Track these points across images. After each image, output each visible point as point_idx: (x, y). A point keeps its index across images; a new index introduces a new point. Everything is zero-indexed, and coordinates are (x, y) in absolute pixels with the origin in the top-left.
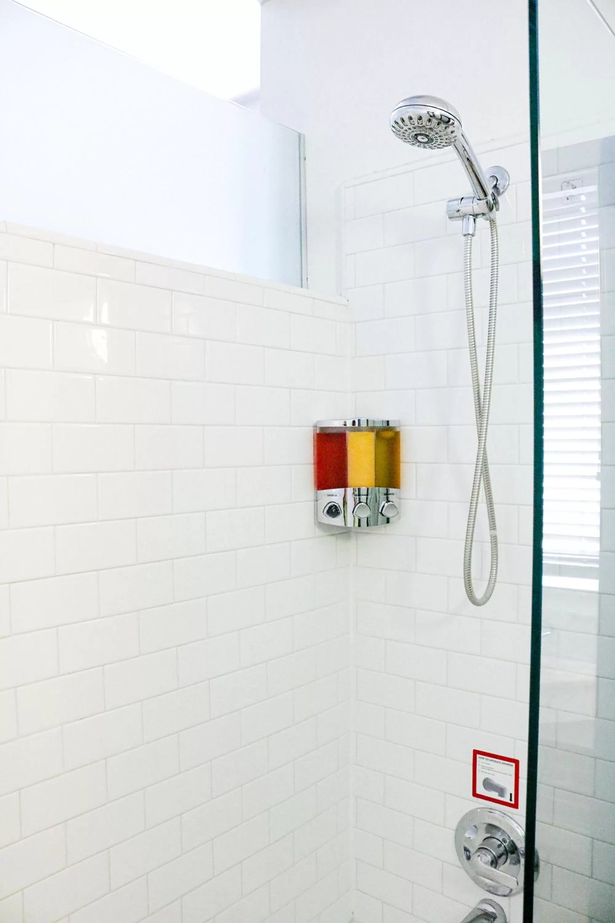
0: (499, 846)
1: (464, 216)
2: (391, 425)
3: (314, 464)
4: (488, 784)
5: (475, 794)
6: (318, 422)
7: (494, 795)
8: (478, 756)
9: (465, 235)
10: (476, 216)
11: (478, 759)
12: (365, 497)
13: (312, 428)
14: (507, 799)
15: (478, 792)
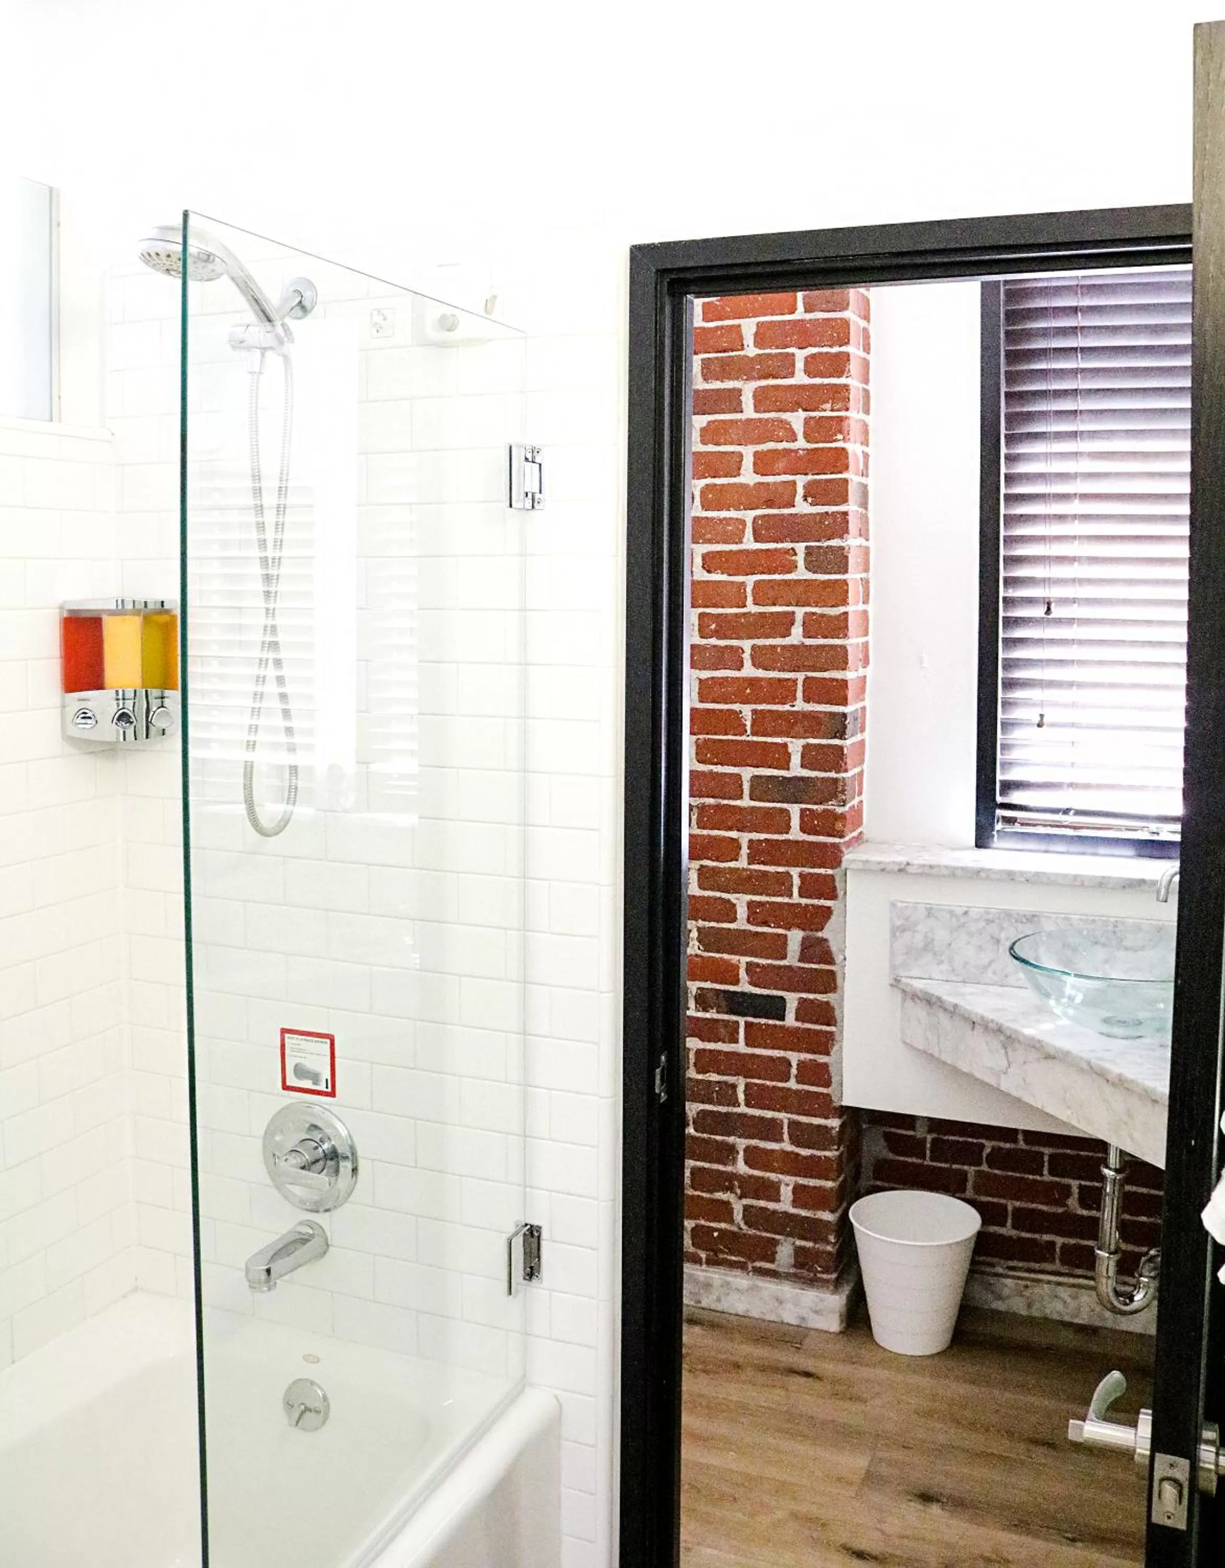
0: (316, 1148)
1: (250, 348)
2: (166, 606)
3: (61, 657)
4: (300, 1072)
5: (285, 1087)
6: (65, 602)
7: (307, 1084)
8: (287, 1035)
9: (251, 373)
10: (264, 350)
11: (287, 1040)
12: (132, 702)
13: (57, 611)
14: (322, 1087)
15: (288, 1083)
